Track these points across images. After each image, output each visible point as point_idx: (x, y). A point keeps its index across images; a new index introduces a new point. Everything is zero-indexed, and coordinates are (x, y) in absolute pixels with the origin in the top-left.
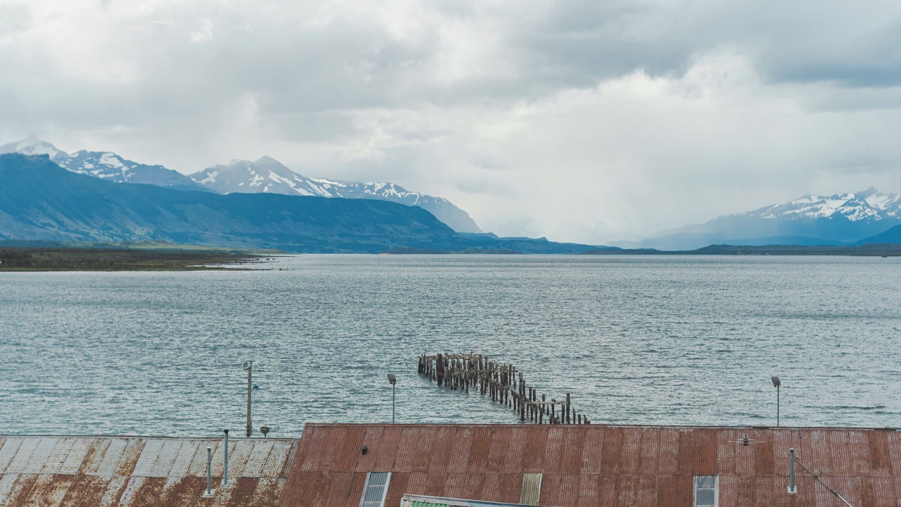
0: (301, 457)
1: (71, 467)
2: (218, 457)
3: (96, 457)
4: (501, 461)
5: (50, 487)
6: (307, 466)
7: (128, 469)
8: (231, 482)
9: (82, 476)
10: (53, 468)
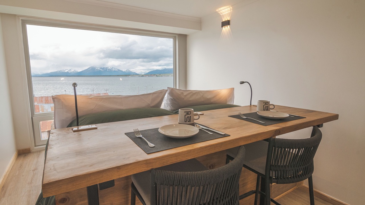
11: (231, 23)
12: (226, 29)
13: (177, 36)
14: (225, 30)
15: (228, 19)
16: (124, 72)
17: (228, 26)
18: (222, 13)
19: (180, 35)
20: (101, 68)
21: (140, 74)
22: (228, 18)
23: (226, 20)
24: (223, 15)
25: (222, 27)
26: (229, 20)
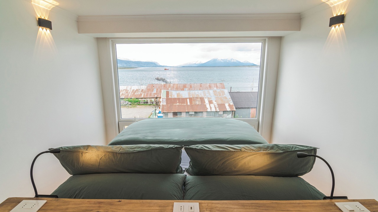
0: (148, 87)
1: (125, 89)
2: (140, 87)
3: (127, 88)
4: (167, 87)
5: (123, 91)
6: (148, 88)
7: (131, 89)
8: (141, 90)
9: (126, 90)
10: (123, 89)
11: (347, 19)
12: (338, 28)
13: (267, 39)
14: (335, 30)
15: (342, 14)
16: (242, 63)
17: (341, 25)
18: (332, 4)
19: (271, 38)
20: (222, 60)
21: (257, 65)
22: (343, 12)
23: (339, 14)
24: (334, 7)
25: (330, 25)
26: (344, 15)
